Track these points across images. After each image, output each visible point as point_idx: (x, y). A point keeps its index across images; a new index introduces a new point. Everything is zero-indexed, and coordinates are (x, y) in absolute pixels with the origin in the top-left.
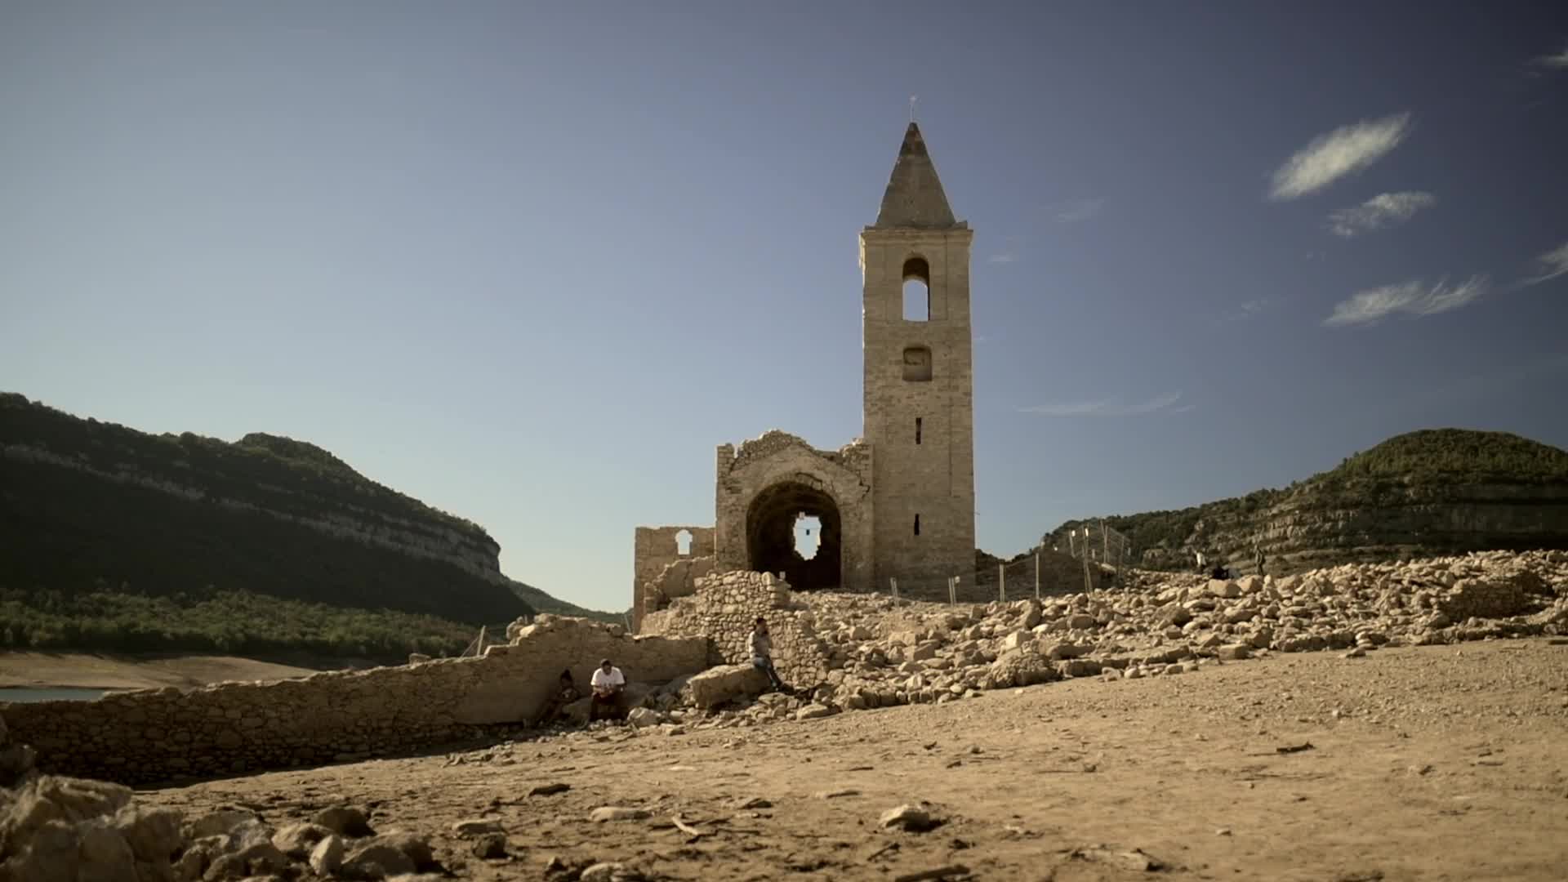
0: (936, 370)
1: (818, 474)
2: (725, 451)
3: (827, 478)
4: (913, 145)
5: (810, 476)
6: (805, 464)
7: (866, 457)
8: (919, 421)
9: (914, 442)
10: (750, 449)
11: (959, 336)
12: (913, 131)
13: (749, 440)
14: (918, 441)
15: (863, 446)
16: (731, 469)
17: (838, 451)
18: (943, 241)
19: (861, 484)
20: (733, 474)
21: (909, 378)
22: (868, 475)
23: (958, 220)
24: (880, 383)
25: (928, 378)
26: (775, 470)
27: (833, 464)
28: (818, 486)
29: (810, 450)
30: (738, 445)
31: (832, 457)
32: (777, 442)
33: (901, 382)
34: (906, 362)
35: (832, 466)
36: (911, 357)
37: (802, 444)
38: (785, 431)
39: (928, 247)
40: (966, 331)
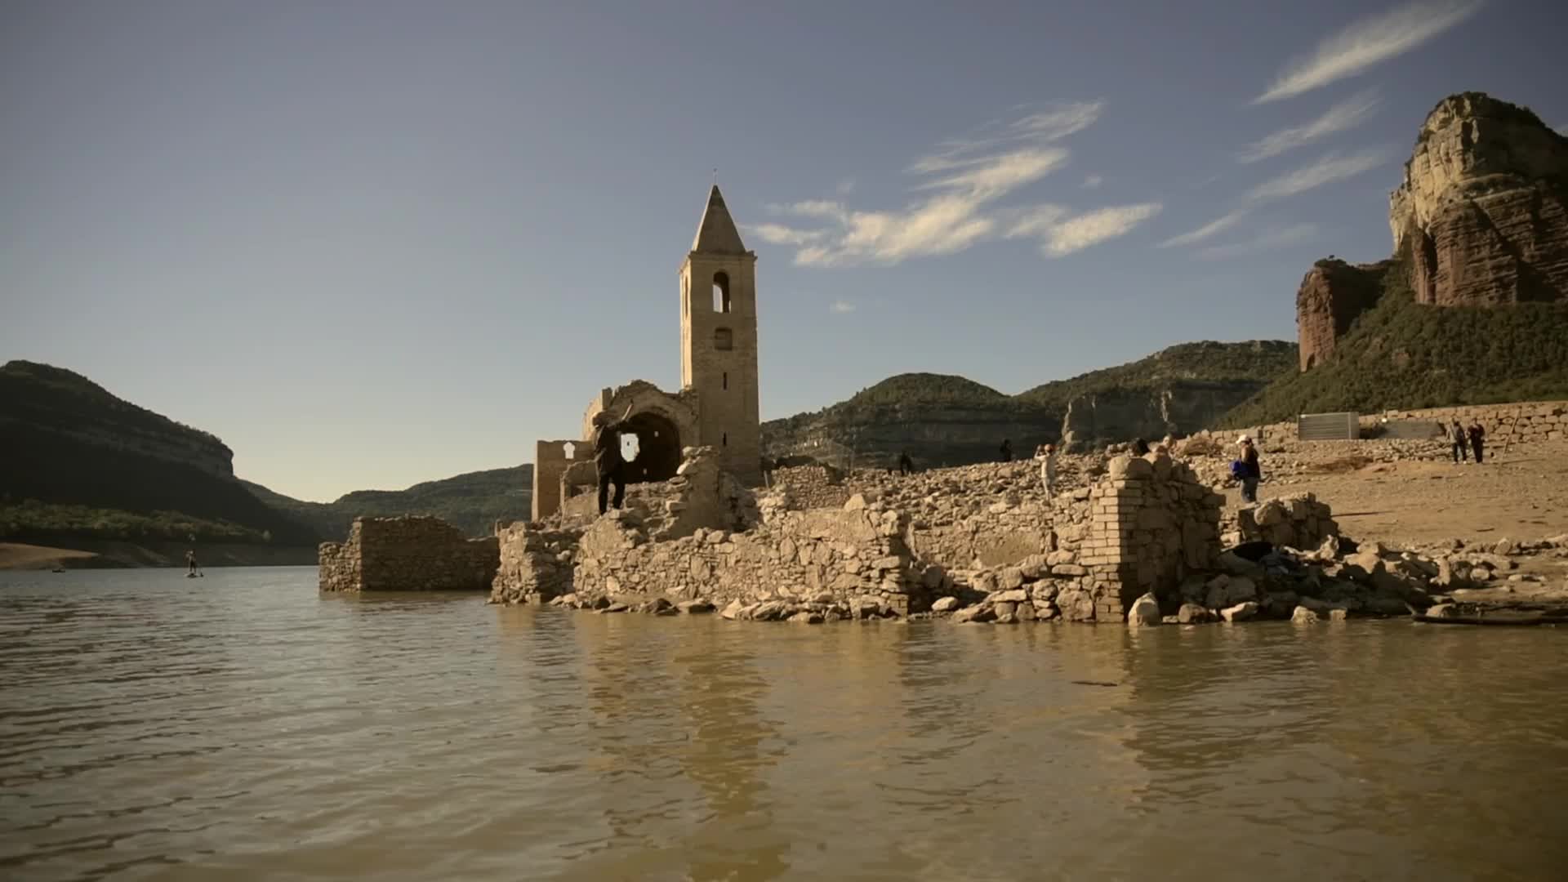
0: (735, 344)
1: (666, 408)
2: (607, 393)
3: (671, 411)
4: (716, 201)
5: (661, 409)
6: (658, 401)
7: (695, 397)
8: (725, 375)
9: (722, 388)
10: (623, 391)
11: (750, 322)
12: (716, 191)
13: (622, 385)
14: (725, 387)
15: (694, 390)
16: (611, 404)
17: (677, 392)
18: (738, 262)
19: (692, 414)
20: (614, 407)
21: (719, 348)
22: (696, 408)
23: (748, 249)
24: (702, 351)
25: (730, 348)
26: (642, 404)
27: (674, 401)
28: (665, 415)
29: (660, 392)
30: (614, 389)
31: (674, 397)
32: (640, 387)
33: (714, 350)
34: (716, 337)
35: (674, 403)
36: (720, 335)
37: (655, 388)
38: (644, 380)
39: (730, 266)
40: (754, 318)
